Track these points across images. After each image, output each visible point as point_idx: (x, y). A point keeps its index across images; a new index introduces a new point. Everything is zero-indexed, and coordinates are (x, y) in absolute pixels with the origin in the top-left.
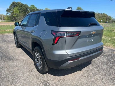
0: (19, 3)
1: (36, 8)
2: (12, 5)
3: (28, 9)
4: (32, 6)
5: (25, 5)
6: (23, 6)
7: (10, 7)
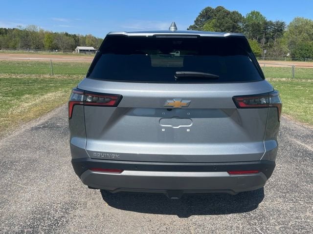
0: (219, 9)
1: (263, 19)
2: (202, 16)
3: (240, 25)
4: (253, 13)
5: (234, 13)
6: (229, 16)
7: (197, 21)
